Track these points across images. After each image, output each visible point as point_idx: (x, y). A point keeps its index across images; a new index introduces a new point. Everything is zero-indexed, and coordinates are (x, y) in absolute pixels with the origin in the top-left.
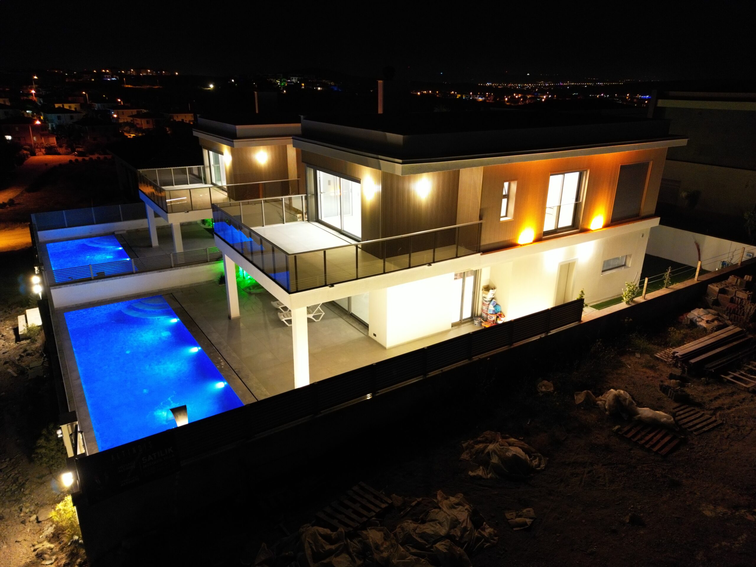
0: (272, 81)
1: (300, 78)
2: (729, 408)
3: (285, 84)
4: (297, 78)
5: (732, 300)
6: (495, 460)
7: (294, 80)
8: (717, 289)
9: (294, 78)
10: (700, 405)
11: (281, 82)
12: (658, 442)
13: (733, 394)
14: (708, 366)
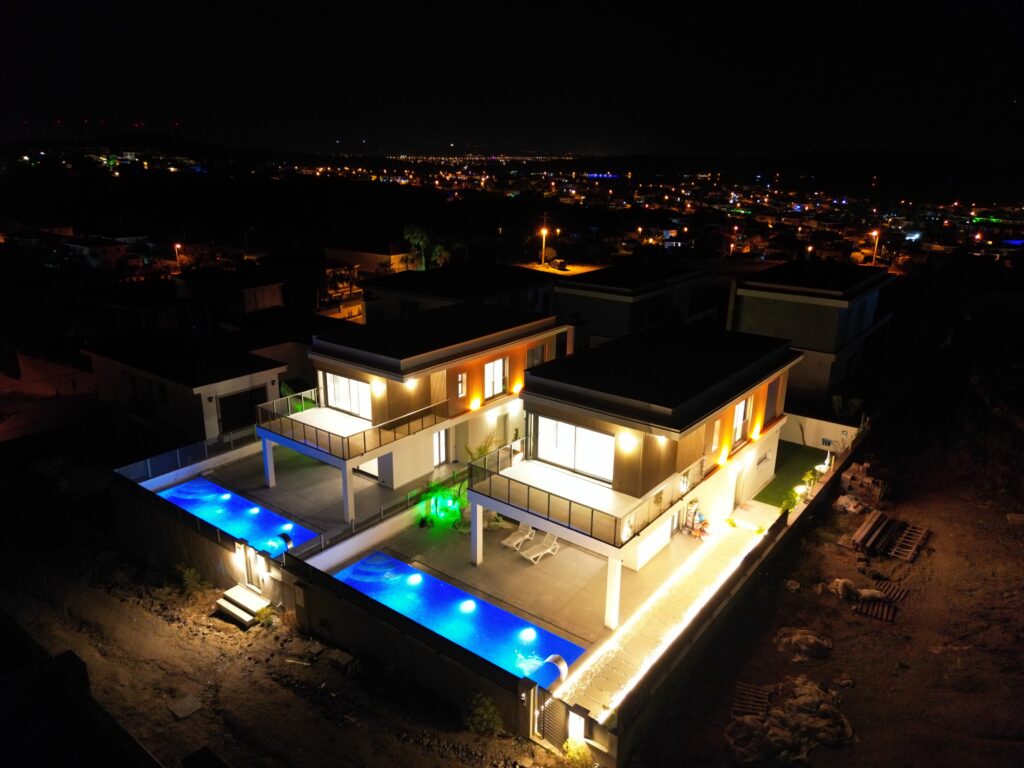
0: (92, 159)
1: (139, 154)
2: (905, 578)
3: (115, 164)
4: (133, 154)
5: (861, 485)
6: (804, 648)
7: (129, 157)
8: (849, 477)
9: (129, 154)
10: (887, 579)
11: (109, 160)
12: (883, 612)
13: (900, 566)
14: (878, 547)
